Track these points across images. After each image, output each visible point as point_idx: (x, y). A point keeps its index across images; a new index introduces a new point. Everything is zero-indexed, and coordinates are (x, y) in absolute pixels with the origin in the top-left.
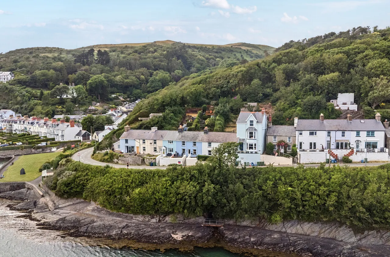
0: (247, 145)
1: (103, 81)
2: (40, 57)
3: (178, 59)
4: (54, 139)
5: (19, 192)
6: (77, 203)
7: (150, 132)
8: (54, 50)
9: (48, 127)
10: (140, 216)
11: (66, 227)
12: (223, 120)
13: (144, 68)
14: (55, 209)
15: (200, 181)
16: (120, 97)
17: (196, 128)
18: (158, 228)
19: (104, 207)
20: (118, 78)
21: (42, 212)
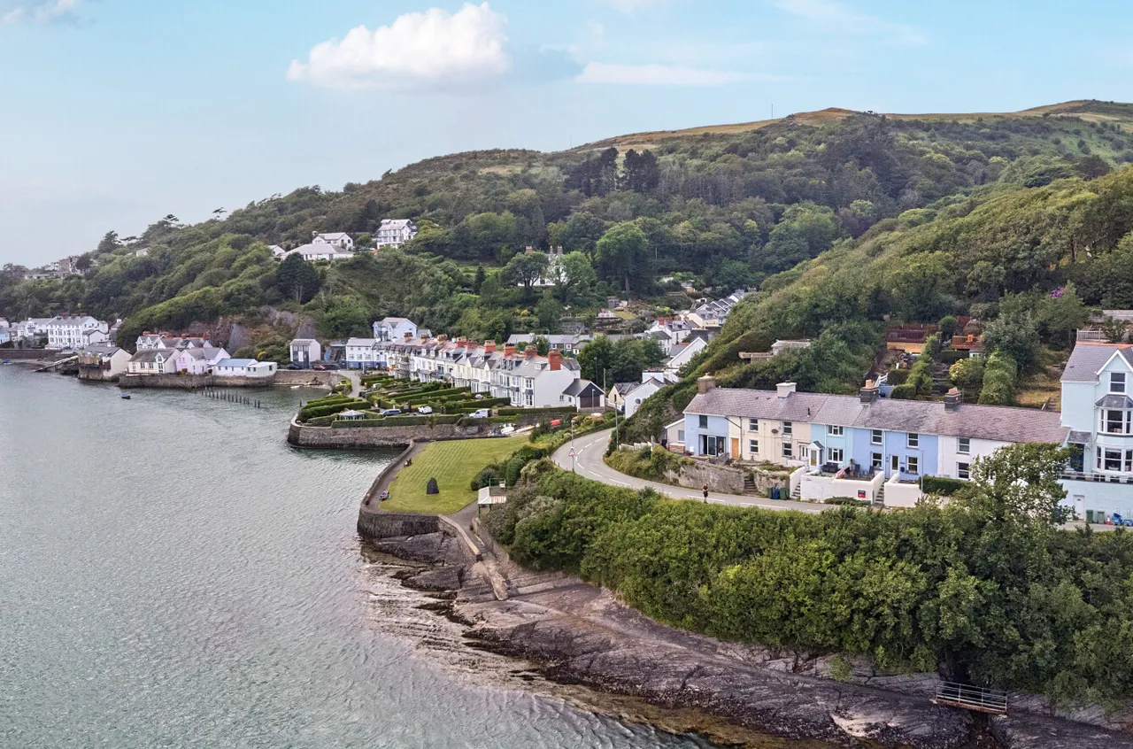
0: (1099, 454)
1: (639, 239)
2: (479, 177)
3: (863, 165)
4: (507, 401)
5: (422, 541)
6: (565, 588)
7: (774, 396)
8: (513, 158)
9: (494, 368)
10: (738, 646)
11: (535, 652)
12: (1013, 368)
13: (757, 198)
14: (510, 597)
15: (929, 562)
16: (683, 285)
17: (918, 388)
18: (790, 690)
19: (638, 607)
20: (681, 229)
21: (477, 601)
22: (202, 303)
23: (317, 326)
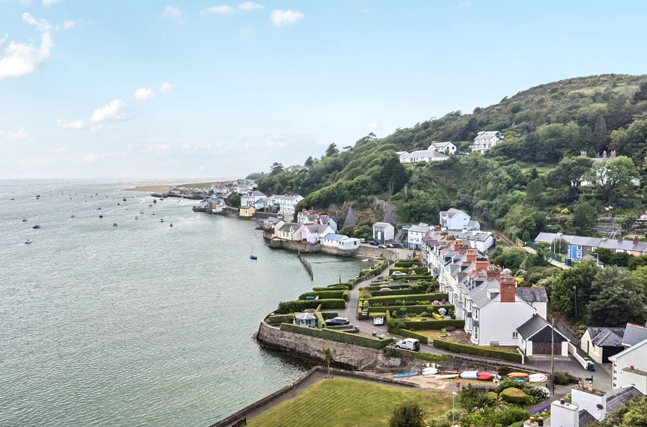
2: (567, 97)
4: (463, 325)
8: (602, 81)
22: (336, 192)
23: (398, 213)
